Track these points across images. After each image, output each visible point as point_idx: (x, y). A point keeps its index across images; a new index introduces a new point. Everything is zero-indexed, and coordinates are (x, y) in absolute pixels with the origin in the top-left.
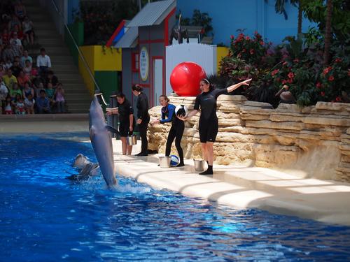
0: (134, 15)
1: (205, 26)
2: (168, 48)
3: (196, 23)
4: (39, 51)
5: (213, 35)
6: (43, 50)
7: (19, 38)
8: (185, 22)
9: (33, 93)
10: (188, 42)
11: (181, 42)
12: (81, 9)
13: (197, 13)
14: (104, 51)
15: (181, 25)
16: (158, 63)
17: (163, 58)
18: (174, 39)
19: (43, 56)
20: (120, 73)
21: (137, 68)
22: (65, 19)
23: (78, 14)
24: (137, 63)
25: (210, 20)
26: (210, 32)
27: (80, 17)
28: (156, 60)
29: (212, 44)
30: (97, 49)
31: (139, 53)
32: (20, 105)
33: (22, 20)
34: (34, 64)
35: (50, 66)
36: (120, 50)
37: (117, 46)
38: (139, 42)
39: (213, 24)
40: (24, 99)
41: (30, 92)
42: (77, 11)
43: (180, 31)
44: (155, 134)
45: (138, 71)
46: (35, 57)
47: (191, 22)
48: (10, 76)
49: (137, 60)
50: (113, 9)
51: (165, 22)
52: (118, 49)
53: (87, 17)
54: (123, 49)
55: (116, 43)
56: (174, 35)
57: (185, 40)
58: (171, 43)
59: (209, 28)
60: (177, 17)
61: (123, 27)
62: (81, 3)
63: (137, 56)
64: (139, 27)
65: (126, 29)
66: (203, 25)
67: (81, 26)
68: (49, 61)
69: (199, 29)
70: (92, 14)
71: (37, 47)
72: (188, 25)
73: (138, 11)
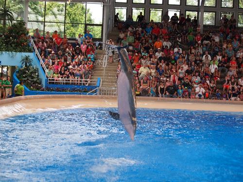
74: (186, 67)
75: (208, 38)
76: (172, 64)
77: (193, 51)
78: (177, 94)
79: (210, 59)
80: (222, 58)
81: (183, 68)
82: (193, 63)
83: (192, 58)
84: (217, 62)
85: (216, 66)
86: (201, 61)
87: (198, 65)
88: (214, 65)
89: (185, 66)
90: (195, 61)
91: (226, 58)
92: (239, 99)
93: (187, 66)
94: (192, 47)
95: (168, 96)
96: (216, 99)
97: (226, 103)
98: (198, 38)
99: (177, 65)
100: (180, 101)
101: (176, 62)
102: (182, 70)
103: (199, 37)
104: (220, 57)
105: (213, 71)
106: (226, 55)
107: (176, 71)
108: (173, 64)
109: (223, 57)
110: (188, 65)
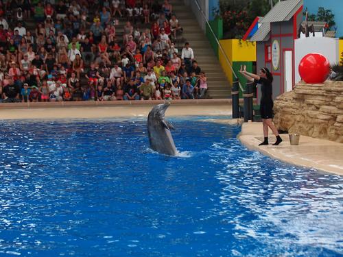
0: (267, 12)
1: (329, 21)
2: (297, 41)
3: (320, 19)
4: (184, 45)
5: (336, 29)
6: (187, 44)
7: (167, 33)
8: (312, 18)
9: (178, 80)
10: (314, 35)
11: (307, 35)
12: (220, 7)
13: (321, 10)
14: (241, 44)
15: (307, 20)
16: (288, 54)
17: (293, 50)
18: (301, 33)
19: (187, 49)
20: (254, 63)
21: (270, 58)
22: (206, 17)
23: (217, 12)
24: (269, 55)
25: (333, 16)
26: (332, 27)
27: (219, 14)
28: (286, 52)
29: (335, 37)
30: (235, 42)
31: (271, 46)
32: (167, 91)
33: (169, 17)
34: (179, 56)
35: (193, 57)
36: (255, 43)
37: (252, 39)
38: (271, 36)
39: (335, 19)
40: (171, 86)
41: (176, 80)
42: (217, 10)
43: (307, 26)
44: (286, 116)
45: (271, 61)
46: (180, 50)
47: (316, 18)
48: (159, 67)
49: (269, 51)
50: (248, 7)
51: (293, 19)
52: (252, 42)
53: (226, 14)
54: (257, 42)
55: (251, 37)
56: (301, 30)
57: (311, 34)
58: (299, 37)
59: (332, 24)
60: (304, 14)
61: (257, 23)
62: (220, 2)
63: (269, 48)
64: (271, 23)
65: (259, 25)
66: (326, 21)
67: (220, 22)
68: (192, 53)
69: (323, 24)
70: (230, 12)
71: (183, 41)
72: (314, 20)
73: (270, 9)
74: (31, 56)
75: (63, 10)
76: (11, 52)
77: (42, 31)
78: (21, 96)
79: (68, 41)
80: (86, 38)
81: (27, 56)
82: (43, 49)
83: (40, 41)
84: (78, 45)
85: (77, 51)
86: (54, 44)
87: (49, 50)
88: (74, 49)
89: (31, 54)
90: (46, 46)
91: (91, 38)
92: (115, 98)
93: (33, 53)
94: (40, 25)
95: (7, 101)
96: (79, 100)
97: (95, 106)
98: (47, 11)
99: (18, 52)
100: (27, 107)
101: (17, 48)
102: (25, 61)
103: (49, 9)
104: (84, 37)
105: (73, 58)
106: (91, 33)
107: (18, 63)
108: (13, 52)
109: (88, 37)
110: (35, 52)
